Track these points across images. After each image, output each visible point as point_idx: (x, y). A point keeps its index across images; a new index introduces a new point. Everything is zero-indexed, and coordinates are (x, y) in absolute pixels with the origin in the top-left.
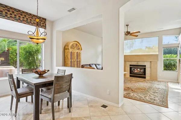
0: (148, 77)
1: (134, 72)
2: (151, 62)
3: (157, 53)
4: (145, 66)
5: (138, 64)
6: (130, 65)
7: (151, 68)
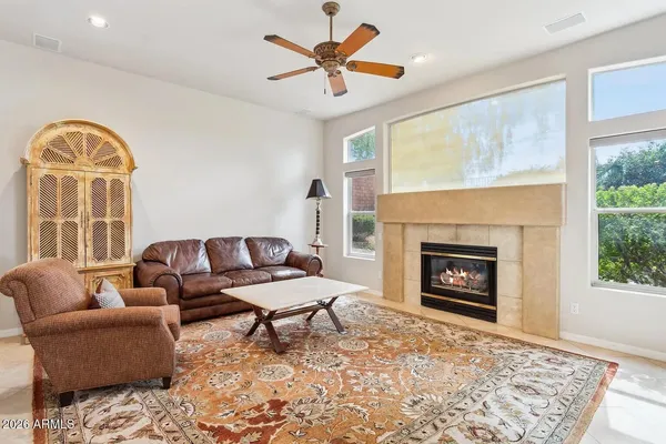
0: (509, 316)
1: (441, 283)
2: (522, 227)
3: (561, 178)
4: (493, 251)
5: (457, 238)
6: (423, 244)
7: (521, 263)
